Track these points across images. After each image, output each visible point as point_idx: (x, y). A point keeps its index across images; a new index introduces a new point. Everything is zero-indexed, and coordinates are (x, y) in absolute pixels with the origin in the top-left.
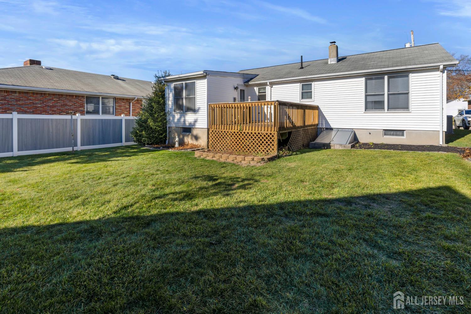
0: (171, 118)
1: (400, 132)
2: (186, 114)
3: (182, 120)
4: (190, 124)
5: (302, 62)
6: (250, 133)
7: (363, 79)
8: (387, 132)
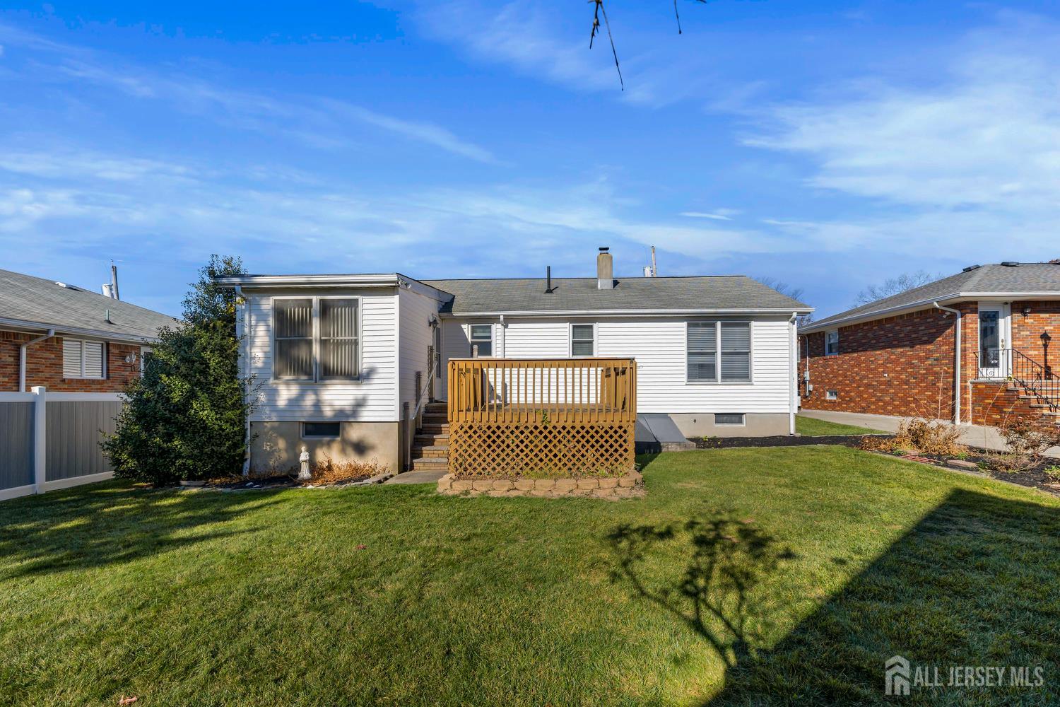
0: (263, 397)
1: (736, 417)
2: (325, 385)
3: (310, 400)
4: (341, 412)
5: (549, 279)
6: (569, 428)
7: (684, 324)
8: (721, 417)
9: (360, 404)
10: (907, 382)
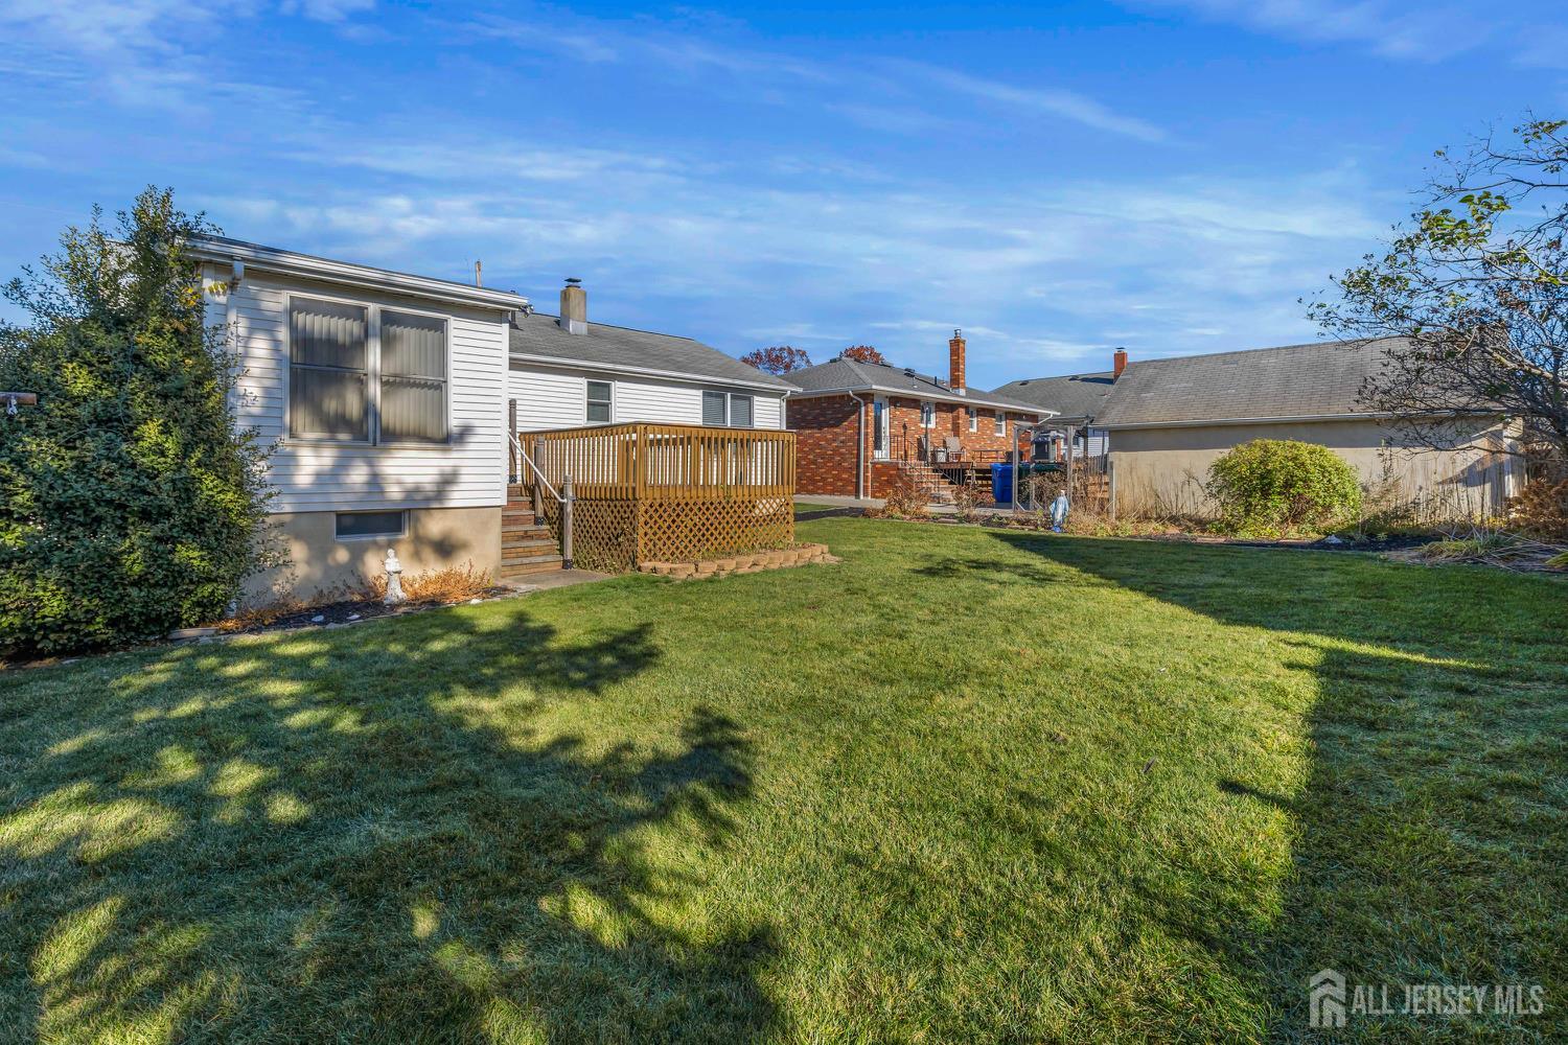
0: (268, 470)
2: (389, 449)
6: (747, 503)
7: (701, 392)
9: (448, 480)
10: (814, 462)
